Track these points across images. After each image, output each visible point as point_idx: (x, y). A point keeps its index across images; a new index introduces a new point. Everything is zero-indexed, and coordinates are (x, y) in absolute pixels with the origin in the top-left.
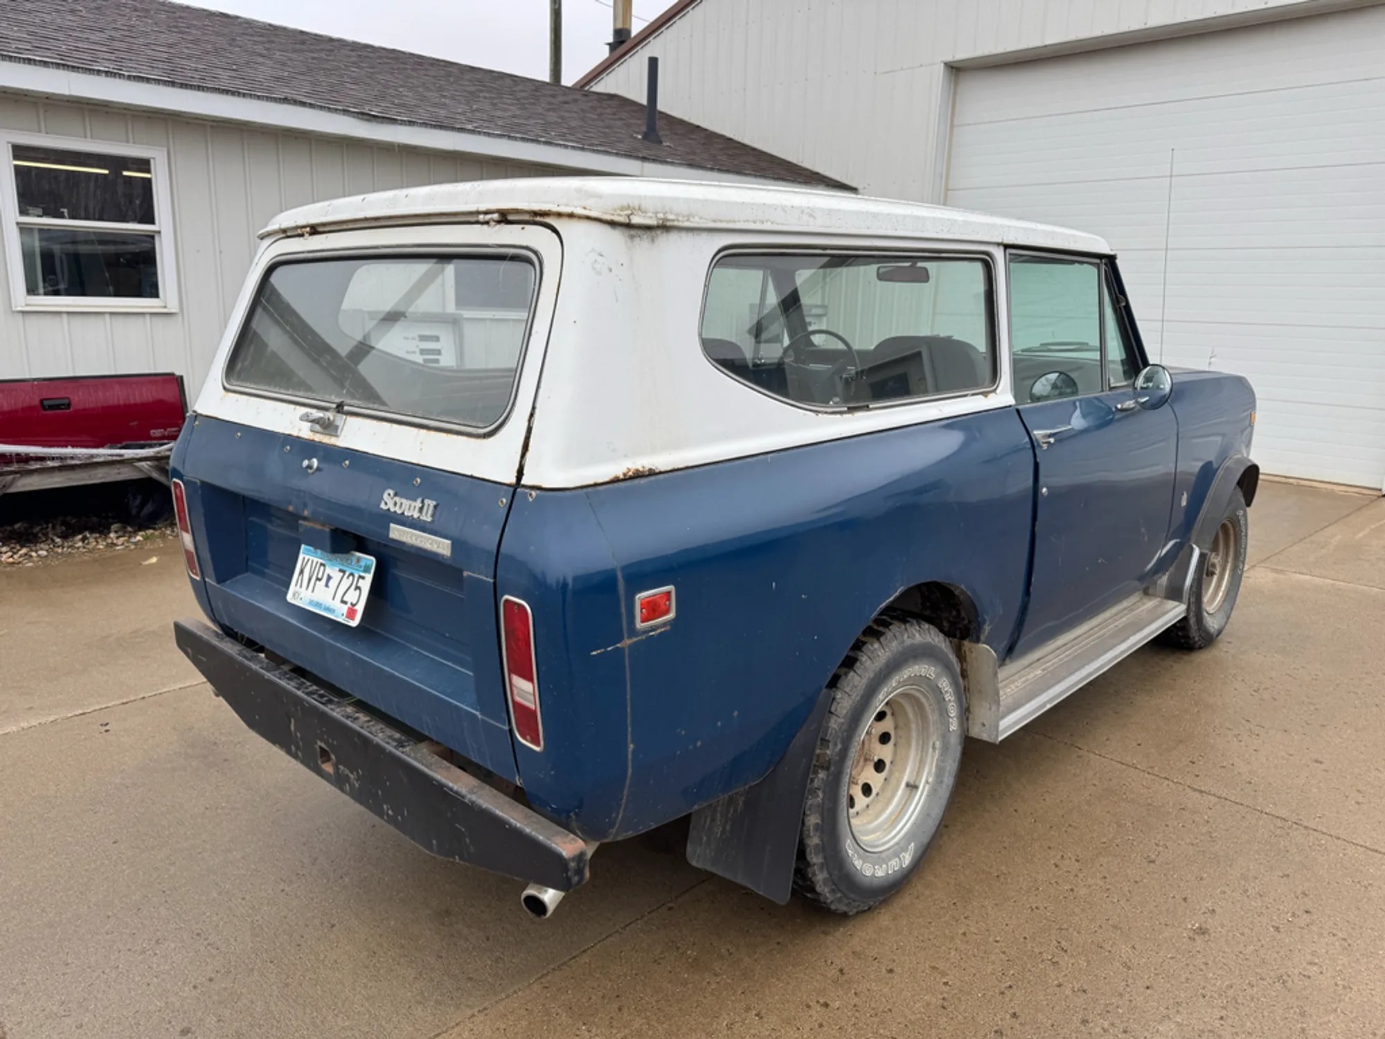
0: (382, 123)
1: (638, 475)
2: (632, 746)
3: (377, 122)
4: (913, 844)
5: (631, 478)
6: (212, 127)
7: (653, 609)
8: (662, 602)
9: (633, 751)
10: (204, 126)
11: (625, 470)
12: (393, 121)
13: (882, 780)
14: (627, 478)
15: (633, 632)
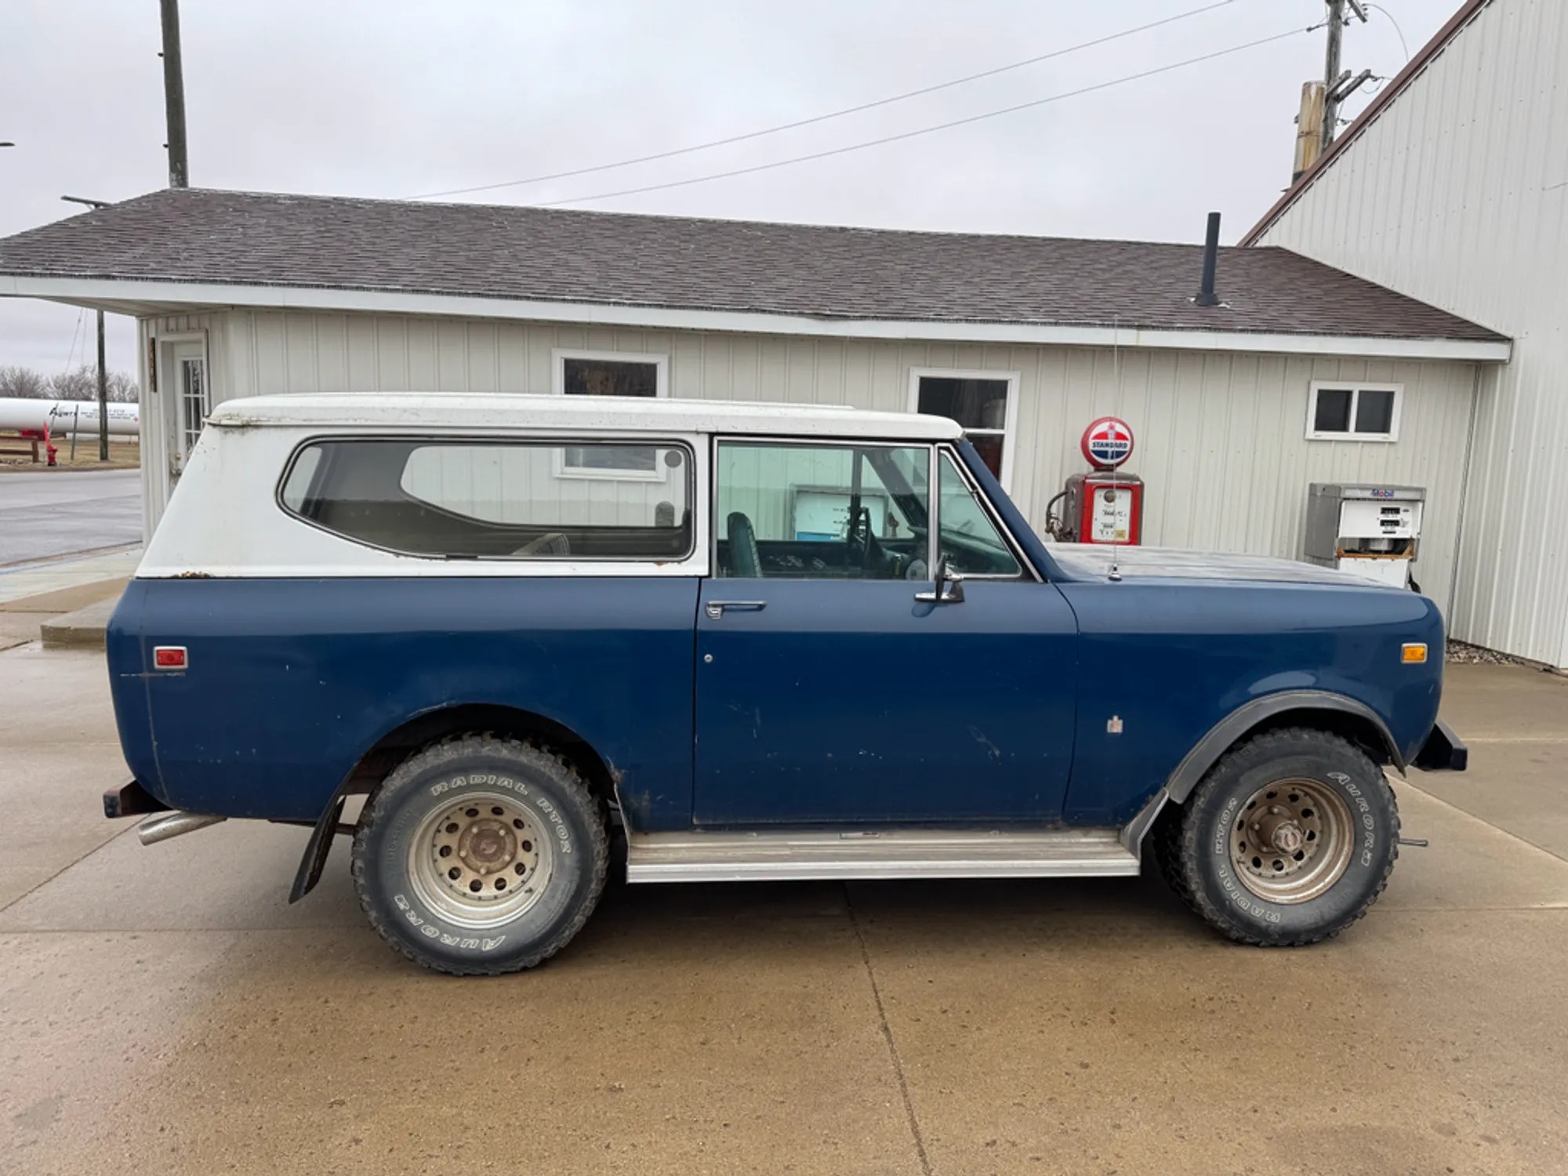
0: (837, 320)
1: (194, 577)
2: (155, 743)
3: (830, 320)
4: (504, 937)
5: (188, 578)
6: (706, 336)
7: (170, 658)
8: (176, 657)
9: (157, 746)
10: (699, 335)
11: (184, 572)
12: (846, 318)
13: (519, 881)
14: (184, 577)
15: (151, 669)
